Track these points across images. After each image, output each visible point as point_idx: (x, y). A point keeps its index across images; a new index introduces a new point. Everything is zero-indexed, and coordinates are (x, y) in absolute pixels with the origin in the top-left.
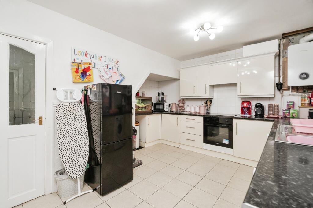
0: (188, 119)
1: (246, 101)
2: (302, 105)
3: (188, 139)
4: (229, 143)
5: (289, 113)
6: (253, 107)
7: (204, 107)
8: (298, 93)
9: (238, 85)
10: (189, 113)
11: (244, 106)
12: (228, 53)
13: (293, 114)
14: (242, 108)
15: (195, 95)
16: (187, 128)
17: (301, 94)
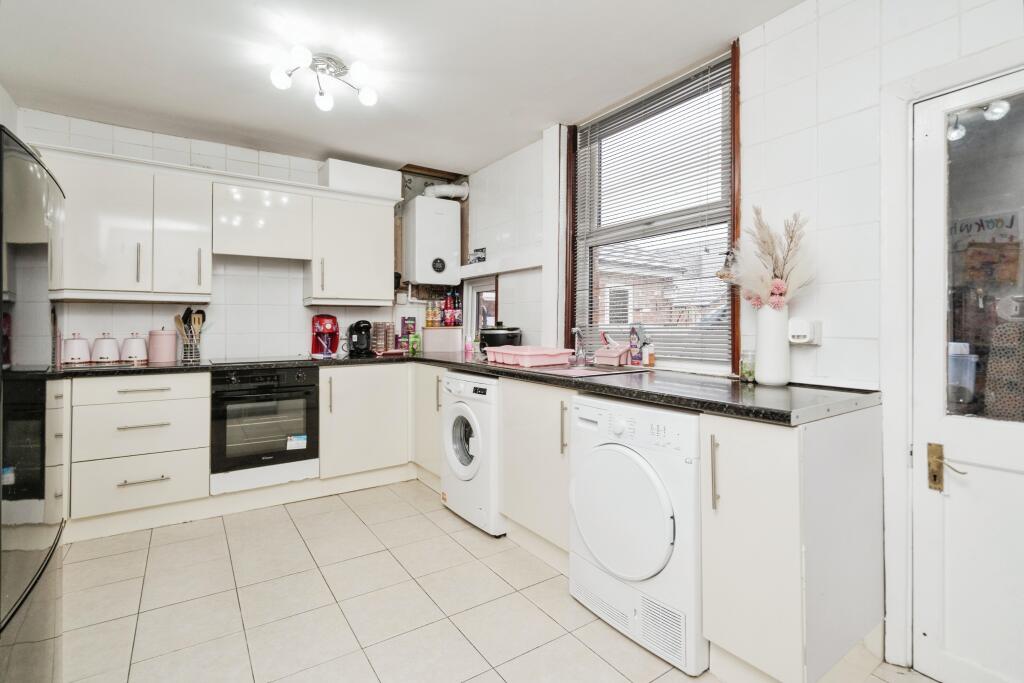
0: (125, 392)
1: (322, 314)
2: (427, 326)
3: (125, 484)
4: (308, 444)
5: (408, 342)
6: (343, 334)
7: (174, 337)
8: (419, 299)
9: (315, 267)
10: (82, 365)
11: (325, 327)
12: (266, 157)
13: (414, 343)
14: (317, 337)
15: (145, 285)
16: (122, 432)
17: (425, 302)
